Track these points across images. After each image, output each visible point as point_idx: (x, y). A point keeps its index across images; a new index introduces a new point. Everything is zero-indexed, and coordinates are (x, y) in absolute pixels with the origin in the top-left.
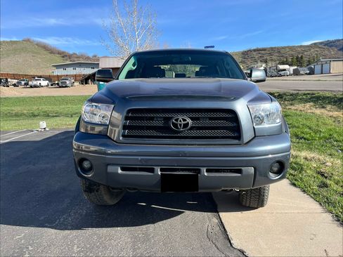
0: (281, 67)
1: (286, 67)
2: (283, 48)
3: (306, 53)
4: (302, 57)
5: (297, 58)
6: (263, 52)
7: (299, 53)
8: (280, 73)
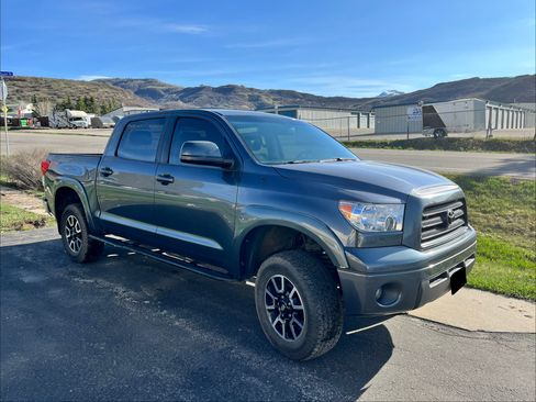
0: (74, 113)
1: (81, 114)
2: (54, 81)
3: (92, 94)
4: (92, 100)
5: (86, 100)
6: (20, 83)
7: (82, 92)
8: (73, 122)
